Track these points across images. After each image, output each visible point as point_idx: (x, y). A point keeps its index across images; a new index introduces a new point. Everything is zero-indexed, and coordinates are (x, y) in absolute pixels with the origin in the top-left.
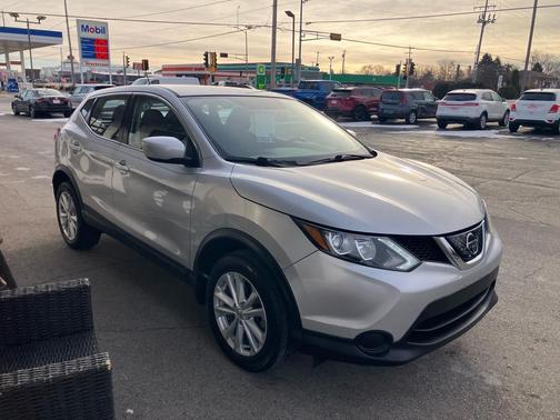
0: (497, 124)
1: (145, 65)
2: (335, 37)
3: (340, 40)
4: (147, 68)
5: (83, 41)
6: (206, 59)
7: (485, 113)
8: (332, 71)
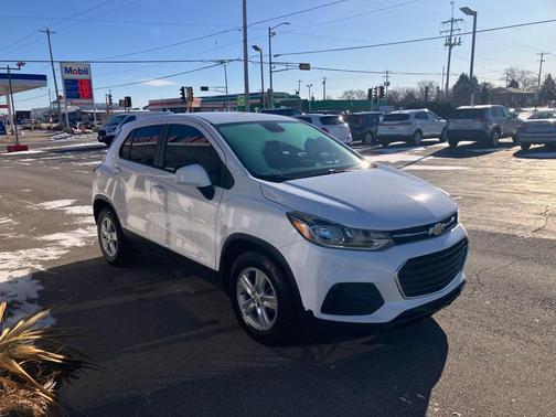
0: (438, 140)
1: (127, 102)
2: (305, 67)
3: (308, 69)
4: (130, 105)
5: (67, 83)
6: (183, 94)
7: (419, 131)
8: (313, 98)
